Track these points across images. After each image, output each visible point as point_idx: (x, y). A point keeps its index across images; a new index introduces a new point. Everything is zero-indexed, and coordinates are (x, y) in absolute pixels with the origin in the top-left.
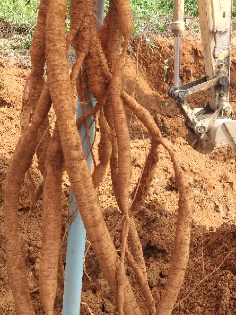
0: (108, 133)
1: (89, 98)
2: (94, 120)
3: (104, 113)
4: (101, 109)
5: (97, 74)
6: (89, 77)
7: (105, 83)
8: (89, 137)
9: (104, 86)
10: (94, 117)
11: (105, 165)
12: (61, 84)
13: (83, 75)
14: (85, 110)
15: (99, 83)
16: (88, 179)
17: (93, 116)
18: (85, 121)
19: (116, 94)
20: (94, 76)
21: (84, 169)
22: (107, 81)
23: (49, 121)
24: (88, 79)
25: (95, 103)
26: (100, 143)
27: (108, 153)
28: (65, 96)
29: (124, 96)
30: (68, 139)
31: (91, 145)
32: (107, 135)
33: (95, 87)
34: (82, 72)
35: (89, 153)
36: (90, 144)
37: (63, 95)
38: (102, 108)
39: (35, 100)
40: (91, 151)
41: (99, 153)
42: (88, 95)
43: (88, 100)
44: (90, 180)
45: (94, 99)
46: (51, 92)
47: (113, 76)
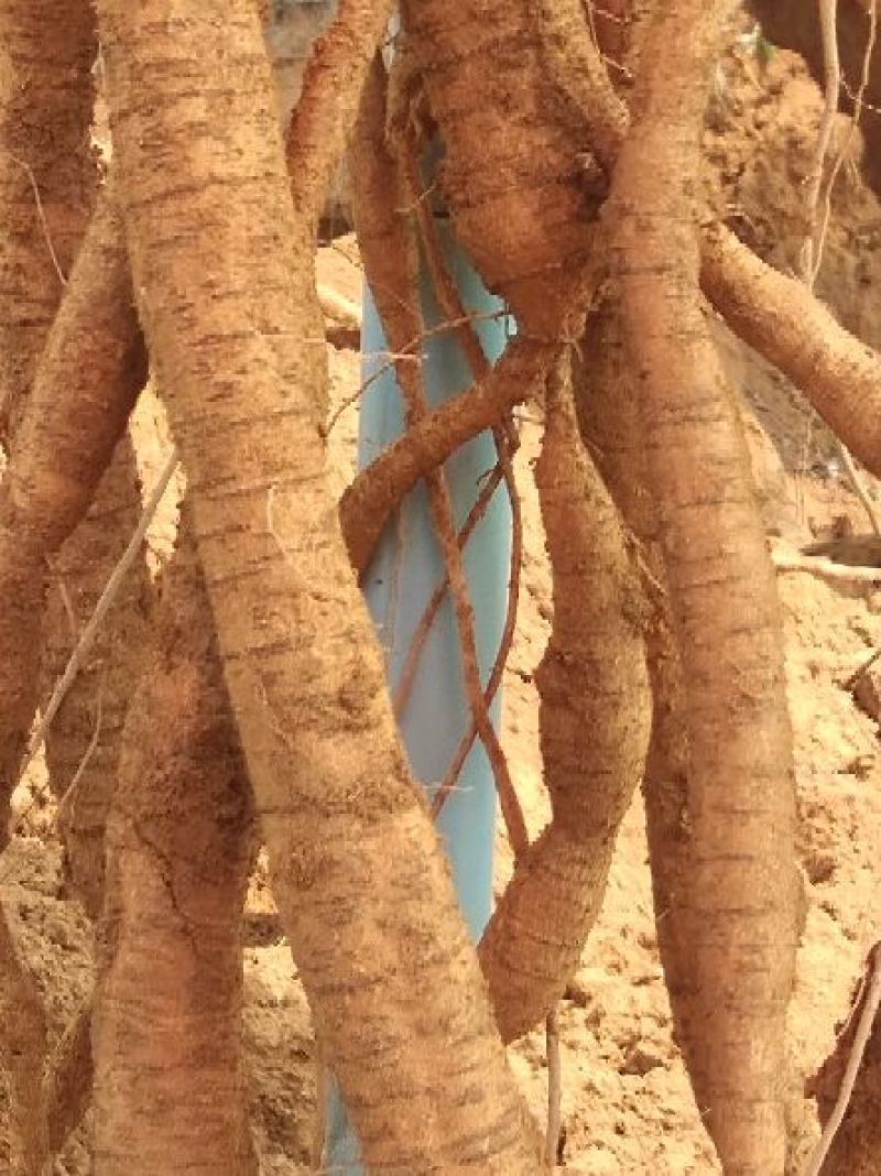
0: (610, 571)
1: (455, 298)
2: (502, 471)
3: (579, 412)
4: (552, 383)
5: (506, 103)
6: (444, 133)
7: (577, 179)
8: (465, 613)
9: (567, 200)
10: (498, 443)
11: (598, 839)
12: (220, 215)
13: (400, 120)
14: (429, 392)
15: (530, 178)
16: (440, 961)
17: (487, 437)
18: (432, 482)
19: (660, 270)
20: (487, 129)
21: (411, 887)
22: (588, 160)
23: (138, 486)
24: (440, 151)
25: (499, 333)
26: (553, 656)
27: (617, 744)
28: (246, 303)
29: (730, 275)
30: (279, 647)
31: (485, 679)
32: (604, 591)
33: (492, 209)
34: (392, 92)
35: (467, 745)
36: (473, 671)
37: (236, 294)
38: (565, 374)
39: (25, 323)
40: (483, 729)
41: (545, 744)
42: (444, 276)
43: (449, 308)
44: (465, 968)
45: (497, 303)
46: (137, 277)
47: (636, 121)
